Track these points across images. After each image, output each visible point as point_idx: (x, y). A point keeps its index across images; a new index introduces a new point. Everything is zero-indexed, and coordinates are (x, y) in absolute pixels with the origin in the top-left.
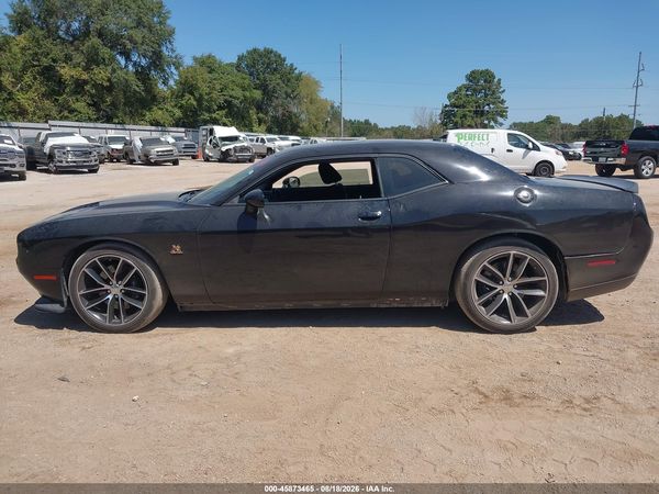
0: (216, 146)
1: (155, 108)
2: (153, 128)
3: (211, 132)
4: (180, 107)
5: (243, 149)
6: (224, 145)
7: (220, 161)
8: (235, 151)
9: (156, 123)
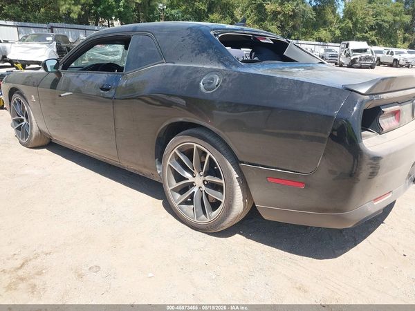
0: (348, 55)
1: (321, 29)
2: (317, 43)
3: (347, 45)
4: (340, 29)
5: (367, 58)
6: (354, 55)
7: (350, 66)
8: (360, 60)
9: (320, 40)
